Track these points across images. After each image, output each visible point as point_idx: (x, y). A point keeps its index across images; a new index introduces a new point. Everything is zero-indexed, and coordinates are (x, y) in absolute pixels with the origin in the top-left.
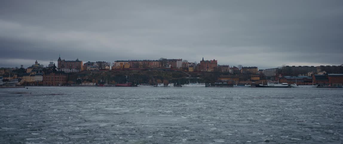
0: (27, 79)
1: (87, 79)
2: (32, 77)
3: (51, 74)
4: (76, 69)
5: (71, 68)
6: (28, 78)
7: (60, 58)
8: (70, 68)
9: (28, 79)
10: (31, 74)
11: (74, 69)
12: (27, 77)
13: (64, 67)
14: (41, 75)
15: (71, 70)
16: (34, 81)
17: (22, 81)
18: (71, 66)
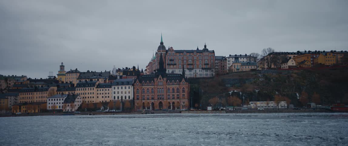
0: (87, 96)
1: (257, 91)
2: (101, 91)
3: (155, 79)
4: (203, 69)
5: (192, 67)
6: (92, 91)
7: (162, 43)
8: (189, 67)
9: (92, 95)
10: (97, 83)
11: (198, 71)
12: (87, 91)
13: (175, 64)
14: (128, 83)
15: (192, 73)
16: (108, 100)
17: (78, 103)
18: (190, 62)
